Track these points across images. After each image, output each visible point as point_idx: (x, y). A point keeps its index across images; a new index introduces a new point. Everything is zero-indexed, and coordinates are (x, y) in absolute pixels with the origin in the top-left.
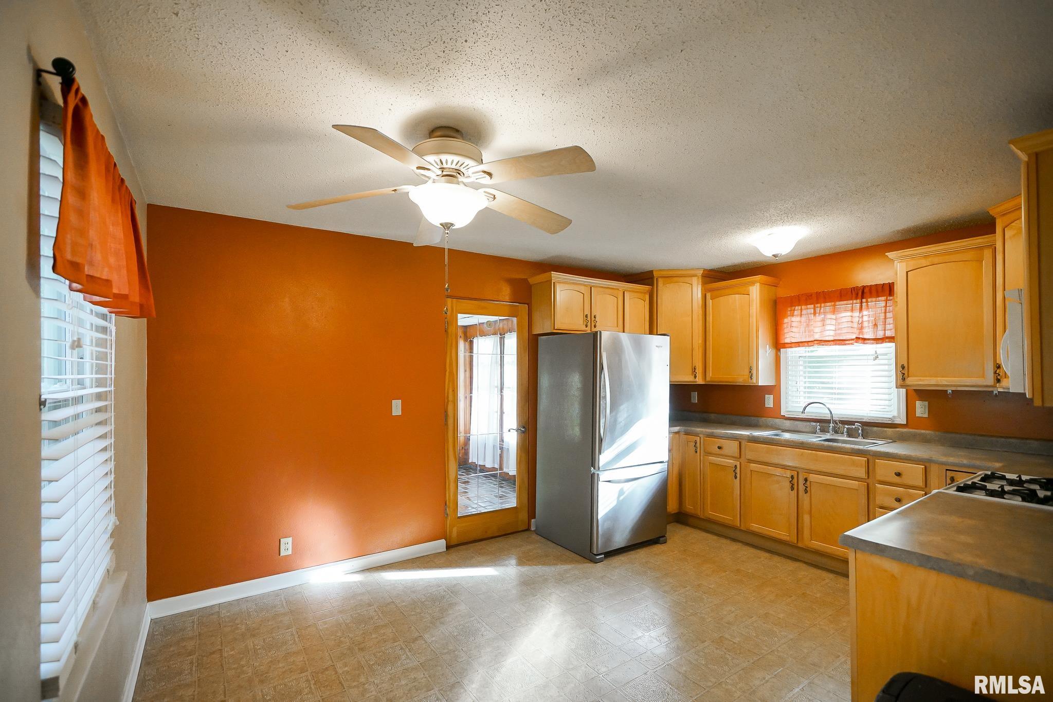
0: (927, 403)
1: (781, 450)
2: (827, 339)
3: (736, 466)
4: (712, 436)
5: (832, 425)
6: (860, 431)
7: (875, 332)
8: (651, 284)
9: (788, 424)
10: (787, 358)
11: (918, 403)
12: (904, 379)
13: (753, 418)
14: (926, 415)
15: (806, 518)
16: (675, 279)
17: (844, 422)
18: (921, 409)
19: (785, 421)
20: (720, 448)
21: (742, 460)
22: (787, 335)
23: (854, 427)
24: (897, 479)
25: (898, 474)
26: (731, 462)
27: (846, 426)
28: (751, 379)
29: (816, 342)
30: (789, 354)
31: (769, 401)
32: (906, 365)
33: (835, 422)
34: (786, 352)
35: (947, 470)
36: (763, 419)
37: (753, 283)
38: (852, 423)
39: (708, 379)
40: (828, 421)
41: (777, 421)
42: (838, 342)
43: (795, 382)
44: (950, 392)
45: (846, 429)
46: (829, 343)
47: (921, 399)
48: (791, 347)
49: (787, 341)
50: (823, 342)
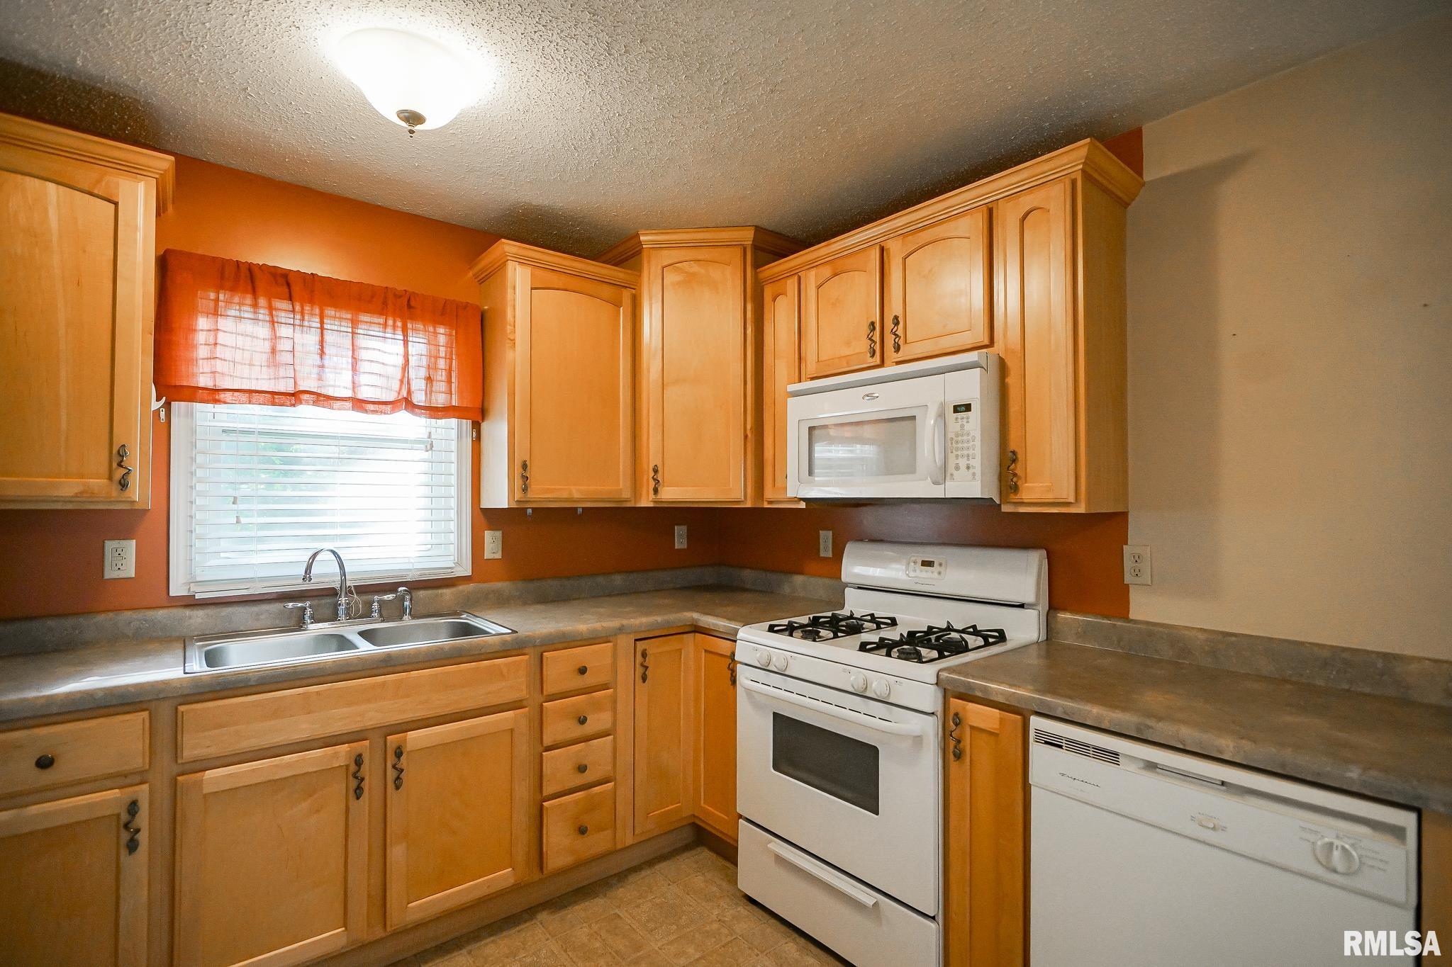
0: (499, 534)
2: (331, 393)
3: (133, 805)
5: (343, 600)
6: (407, 603)
7: (429, 392)
11: (488, 535)
12: (525, 490)
14: (499, 556)
15: (397, 853)
17: (362, 590)
18: (492, 544)
19: (188, 612)
20: (44, 763)
22: (204, 366)
23: (393, 596)
25: (582, 671)
26: (111, 797)
27: (376, 598)
28: (123, 484)
29: (305, 397)
31: (121, 562)
32: (528, 463)
33: (349, 592)
34: (190, 415)
35: (636, 640)
36: (101, 618)
37: (135, 171)
38: (392, 587)
40: (332, 593)
41: (161, 614)
42: (359, 404)
43: (232, 500)
44: (530, 511)
45: (376, 604)
46: (338, 404)
47: (492, 527)
48: (217, 401)
49: (204, 381)
50: (322, 399)
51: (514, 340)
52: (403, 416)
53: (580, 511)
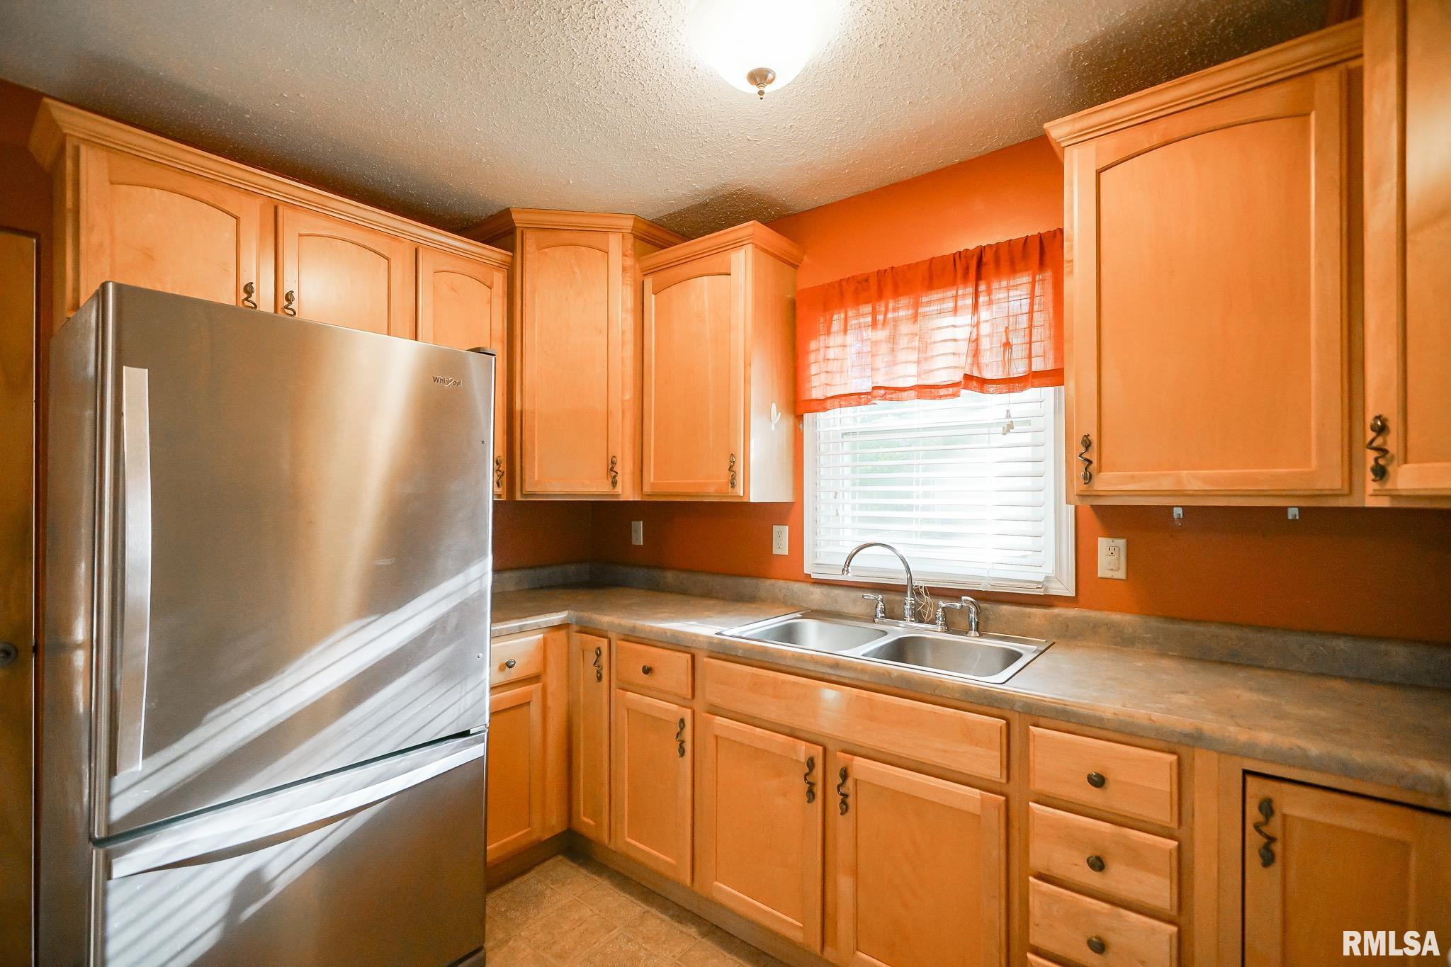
0: (1121, 543)
1: (783, 682)
2: (901, 384)
3: (682, 721)
4: (633, 637)
5: (909, 600)
6: (972, 615)
7: (1007, 362)
8: (511, 248)
9: (817, 596)
10: (816, 437)
11: (1104, 543)
12: (1088, 478)
13: (746, 581)
14: (1121, 574)
15: (845, 884)
16: (566, 236)
17: (936, 592)
18: (1110, 558)
19: (813, 589)
20: (647, 670)
21: (698, 704)
22: (815, 381)
23: (958, 605)
24: (1093, 796)
25: (1098, 781)
26: (673, 709)
27: (942, 603)
28: (733, 486)
29: (878, 394)
30: (822, 425)
31: (781, 542)
32: (1094, 438)
33: (917, 592)
34: (815, 423)
35: (1246, 773)
36: (768, 582)
37: (737, 244)
38: (955, 594)
39: (647, 489)
40: (900, 590)
41: (797, 587)
42: (926, 391)
43: (832, 494)
44: (1178, 512)
45: (940, 610)
46: (905, 394)
47: (1111, 533)
48: (825, 409)
49: (816, 394)
50: (892, 392)
51: (1072, 261)
52: (968, 397)
53: (1293, 513)
